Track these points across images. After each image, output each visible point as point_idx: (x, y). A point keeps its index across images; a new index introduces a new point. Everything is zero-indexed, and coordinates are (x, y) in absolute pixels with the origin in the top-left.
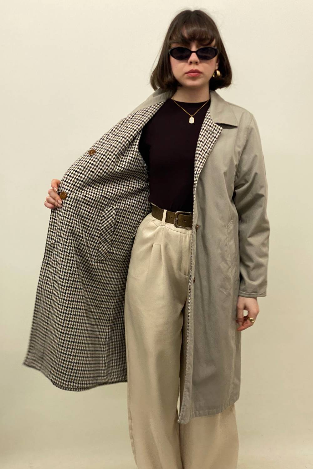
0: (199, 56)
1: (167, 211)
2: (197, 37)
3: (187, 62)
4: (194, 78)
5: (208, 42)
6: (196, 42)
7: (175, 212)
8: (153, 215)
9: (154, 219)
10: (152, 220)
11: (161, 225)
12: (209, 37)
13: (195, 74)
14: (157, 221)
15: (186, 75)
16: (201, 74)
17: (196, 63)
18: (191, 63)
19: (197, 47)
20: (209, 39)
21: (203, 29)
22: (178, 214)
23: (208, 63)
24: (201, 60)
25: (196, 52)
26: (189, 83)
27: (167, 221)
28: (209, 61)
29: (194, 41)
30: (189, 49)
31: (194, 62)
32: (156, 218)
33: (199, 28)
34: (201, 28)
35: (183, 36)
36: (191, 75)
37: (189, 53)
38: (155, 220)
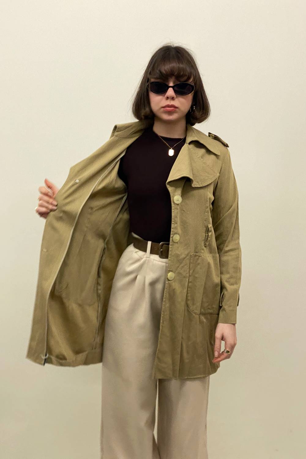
0: (175, 91)
1: (152, 243)
3: (164, 96)
4: (170, 113)
5: (185, 78)
6: (174, 78)
7: (160, 243)
8: (136, 247)
9: (137, 250)
10: (135, 251)
11: (145, 256)
12: (187, 74)
14: (141, 253)
15: (163, 109)
16: (177, 109)
17: (173, 99)
18: (168, 98)
19: (174, 83)
20: (186, 75)
21: (181, 66)
22: (162, 245)
23: (185, 99)
24: (178, 95)
26: (166, 117)
27: (152, 252)
28: (185, 97)
29: (171, 77)
30: (167, 84)
31: (171, 97)
32: (139, 249)
33: (178, 65)
34: (179, 64)
35: (161, 72)
37: (167, 88)
38: (137, 252)
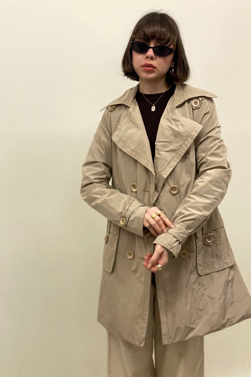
0: (155, 52)
2: (157, 36)
4: (148, 72)
18: (147, 57)
30: (148, 45)
36: (146, 69)
37: (148, 48)
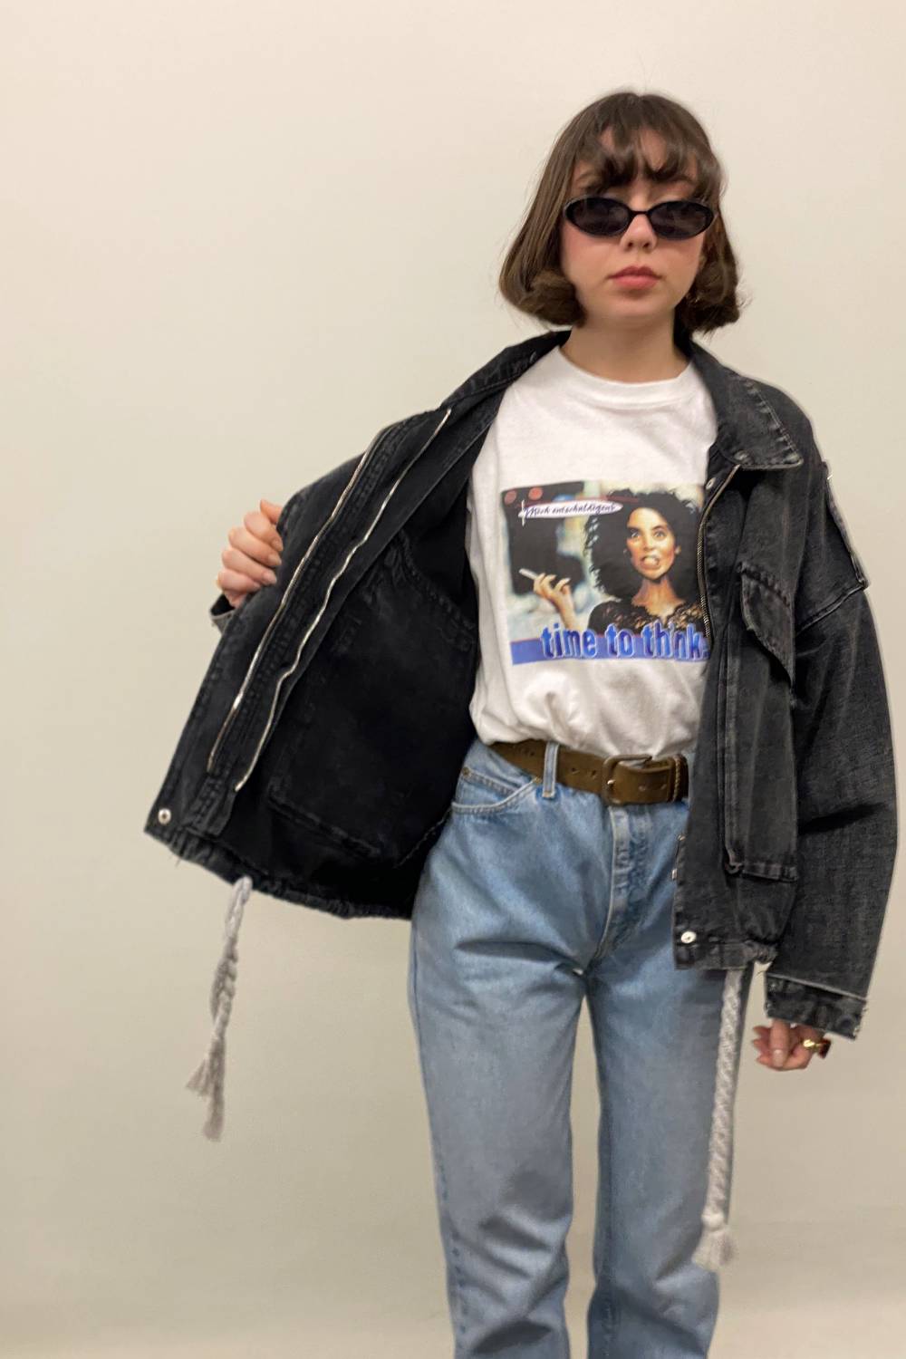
13: (638, 282)
25: (648, 214)
